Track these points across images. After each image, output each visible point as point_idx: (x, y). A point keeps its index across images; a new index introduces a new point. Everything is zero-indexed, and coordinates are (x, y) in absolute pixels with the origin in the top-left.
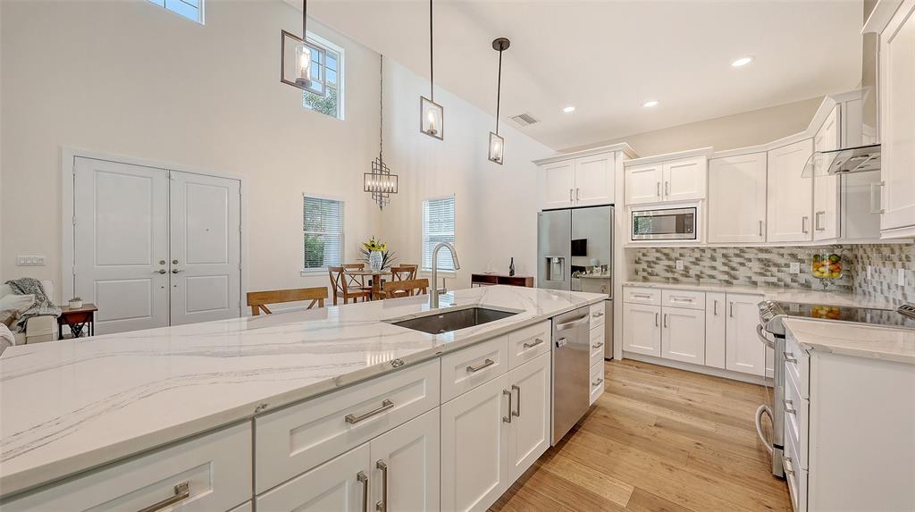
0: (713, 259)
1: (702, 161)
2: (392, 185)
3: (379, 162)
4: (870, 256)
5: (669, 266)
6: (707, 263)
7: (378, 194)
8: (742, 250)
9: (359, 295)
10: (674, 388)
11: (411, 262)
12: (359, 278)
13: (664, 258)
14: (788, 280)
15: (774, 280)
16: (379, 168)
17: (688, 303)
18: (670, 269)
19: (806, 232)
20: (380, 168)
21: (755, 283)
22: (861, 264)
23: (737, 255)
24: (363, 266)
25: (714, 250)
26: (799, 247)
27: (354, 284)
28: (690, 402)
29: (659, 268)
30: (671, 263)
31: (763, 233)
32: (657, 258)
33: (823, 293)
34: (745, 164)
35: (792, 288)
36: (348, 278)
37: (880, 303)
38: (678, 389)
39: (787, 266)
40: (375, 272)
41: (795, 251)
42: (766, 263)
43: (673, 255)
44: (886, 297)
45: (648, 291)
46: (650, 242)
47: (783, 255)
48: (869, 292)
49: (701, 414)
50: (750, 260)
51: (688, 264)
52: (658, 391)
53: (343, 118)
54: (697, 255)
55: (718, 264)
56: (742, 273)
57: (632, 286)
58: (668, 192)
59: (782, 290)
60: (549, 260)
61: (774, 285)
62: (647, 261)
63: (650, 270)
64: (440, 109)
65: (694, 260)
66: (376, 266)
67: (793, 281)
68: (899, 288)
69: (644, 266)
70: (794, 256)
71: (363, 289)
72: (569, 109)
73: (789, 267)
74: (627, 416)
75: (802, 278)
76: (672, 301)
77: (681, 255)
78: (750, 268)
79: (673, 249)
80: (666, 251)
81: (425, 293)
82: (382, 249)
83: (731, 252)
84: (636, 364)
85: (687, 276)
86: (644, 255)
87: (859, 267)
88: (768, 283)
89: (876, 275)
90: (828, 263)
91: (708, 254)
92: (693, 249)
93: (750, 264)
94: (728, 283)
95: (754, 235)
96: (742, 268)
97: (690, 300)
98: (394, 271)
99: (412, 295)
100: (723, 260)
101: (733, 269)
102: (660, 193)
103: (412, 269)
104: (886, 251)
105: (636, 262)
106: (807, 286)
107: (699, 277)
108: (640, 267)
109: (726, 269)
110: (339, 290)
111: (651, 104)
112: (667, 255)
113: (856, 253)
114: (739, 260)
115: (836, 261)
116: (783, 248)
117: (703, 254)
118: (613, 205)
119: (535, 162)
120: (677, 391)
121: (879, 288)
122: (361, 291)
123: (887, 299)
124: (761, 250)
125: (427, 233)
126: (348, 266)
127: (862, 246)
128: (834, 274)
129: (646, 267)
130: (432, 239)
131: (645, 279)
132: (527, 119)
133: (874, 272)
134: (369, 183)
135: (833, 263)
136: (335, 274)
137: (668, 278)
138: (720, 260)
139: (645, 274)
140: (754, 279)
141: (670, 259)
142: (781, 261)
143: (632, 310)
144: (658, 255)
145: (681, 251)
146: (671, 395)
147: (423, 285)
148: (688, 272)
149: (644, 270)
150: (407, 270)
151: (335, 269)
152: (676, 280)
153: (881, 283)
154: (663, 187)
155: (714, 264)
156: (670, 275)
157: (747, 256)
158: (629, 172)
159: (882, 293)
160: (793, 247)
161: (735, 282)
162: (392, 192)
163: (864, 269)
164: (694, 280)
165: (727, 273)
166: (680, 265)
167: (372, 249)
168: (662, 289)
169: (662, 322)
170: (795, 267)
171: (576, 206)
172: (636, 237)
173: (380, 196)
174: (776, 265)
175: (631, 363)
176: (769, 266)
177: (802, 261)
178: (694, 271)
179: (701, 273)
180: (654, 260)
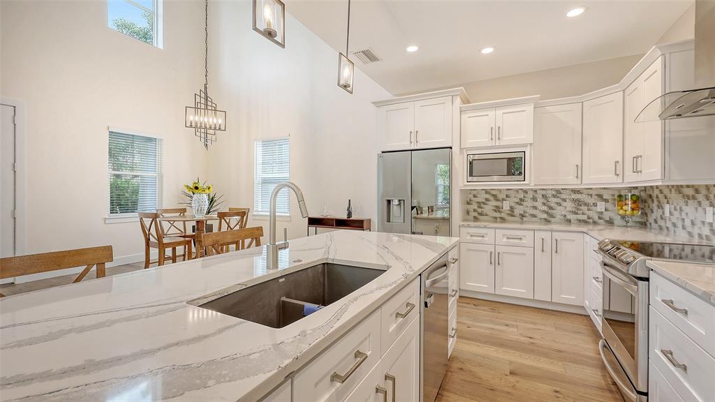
0: (534, 199)
1: (529, 108)
2: (220, 121)
3: (203, 95)
4: (668, 195)
5: (497, 207)
6: (529, 203)
7: (203, 130)
8: (558, 192)
9: (179, 244)
10: (513, 326)
11: (242, 205)
12: (180, 225)
13: (492, 198)
14: (596, 218)
15: (585, 217)
16: (203, 101)
17: (518, 241)
18: (498, 209)
19: (618, 175)
20: (205, 101)
21: (569, 221)
22: (656, 203)
23: (554, 196)
24: (184, 210)
25: (536, 191)
26: (604, 188)
27: (172, 231)
28: (531, 340)
29: (488, 209)
30: (498, 204)
31: (579, 176)
32: (487, 200)
33: (624, 228)
34: (564, 112)
35: (599, 224)
36: (166, 225)
37: (682, 237)
38: (517, 326)
39: (595, 205)
40: (199, 217)
41: (601, 192)
42: (578, 202)
43: (501, 196)
44: (689, 232)
45: (483, 231)
46: (480, 185)
47: (591, 195)
48: (668, 228)
49: (546, 353)
50: (564, 200)
51: (513, 205)
52: (500, 331)
53: (161, 46)
54: (521, 195)
55: (539, 204)
56: (559, 212)
57: (469, 226)
58: (501, 137)
59: (591, 227)
60: (389, 202)
61: (585, 222)
62: (478, 202)
63: (480, 210)
64: (280, 7)
65: (518, 201)
66: (200, 210)
67: (600, 218)
68: (706, 225)
69: (475, 206)
70: (600, 196)
71: (184, 237)
72: (412, 49)
73: (596, 206)
74: (480, 366)
75: (607, 216)
76: (505, 240)
77: (507, 196)
78: (566, 207)
79: (500, 190)
80: (494, 192)
81: (258, 244)
82: (207, 191)
83: (549, 194)
84: (473, 301)
85: (512, 216)
86: (475, 196)
87: (655, 205)
88: (580, 221)
89: (676, 214)
90: (630, 203)
91: (530, 195)
92: (517, 191)
93: (564, 204)
94: (547, 221)
95: (571, 177)
96: (559, 208)
97: (521, 239)
98: (222, 216)
99: (243, 248)
100: (543, 200)
101: (551, 208)
102: (494, 137)
103: (243, 214)
104: (690, 192)
105: (468, 203)
106: (610, 222)
107: (522, 216)
108: (471, 208)
109: (545, 208)
110: (152, 239)
111: (487, 51)
112: (494, 196)
113: (651, 193)
114: (555, 200)
115: (637, 200)
116: (591, 189)
117: (526, 196)
118: (451, 148)
119: (374, 103)
120: (516, 328)
121: (679, 224)
122: (182, 239)
123: (690, 234)
124: (575, 191)
125: (259, 174)
126: (167, 211)
127: (657, 187)
128: (635, 212)
129: (476, 208)
130: (265, 182)
131: (476, 219)
132: (370, 56)
133: (673, 210)
134: (191, 118)
135: (634, 202)
136: (147, 222)
137: (496, 218)
138: (540, 200)
139: (476, 214)
140: (568, 217)
141: (497, 200)
142: (590, 201)
143: (468, 250)
144: (488, 196)
145: (508, 193)
146: (513, 334)
147: (256, 235)
148: (513, 212)
149: (475, 210)
150: (237, 214)
151: (148, 216)
152: (503, 220)
153: (683, 220)
154: (496, 132)
155: (535, 204)
156: (497, 215)
157: (563, 196)
158: (464, 116)
159: (684, 228)
160: (602, 188)
161: (553, 220)
162: (220, 129)
163: (660, 207)
164: (517, 219)
165: (547, 213)
166: (506, 206)
167: (195, 191)
168: (495, 228)
169: (495, 260)
170: (601, 206)
171: (416, 148)
172: (470, 179)
173: (205, 134)
174: (586, 204)
175: (468, 301)
176: (581, 206)
177: (606, 201)
178: (519, 210)
179: (525, 212)
180: (484, 201)
